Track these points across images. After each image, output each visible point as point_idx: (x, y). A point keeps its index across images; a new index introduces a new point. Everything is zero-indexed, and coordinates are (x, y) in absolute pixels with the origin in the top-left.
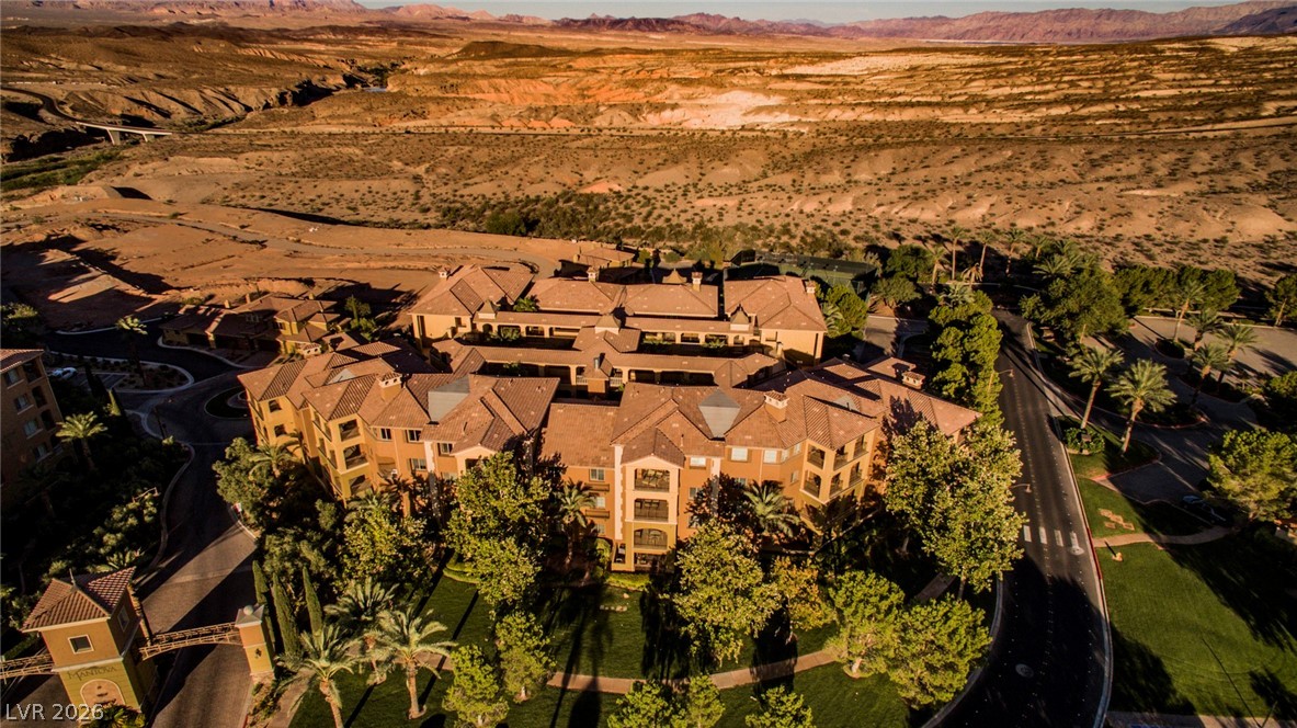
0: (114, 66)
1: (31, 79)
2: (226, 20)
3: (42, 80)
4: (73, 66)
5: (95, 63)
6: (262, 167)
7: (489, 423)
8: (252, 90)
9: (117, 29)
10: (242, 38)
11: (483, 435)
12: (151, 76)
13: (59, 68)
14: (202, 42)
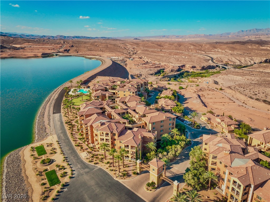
0: (229, 51)
1: (212, 54)
2: (262, 39)
3: (213, 54)
4: (221, 51)
5: (225, 50)
6: (248, 80)
7: (244, 174)
8: (258, 58)
9: (234, 42)
10: (264, 44)
11: (240, 176)
12: (236, 54)
13: (218, 51)
14: (252, 45)
